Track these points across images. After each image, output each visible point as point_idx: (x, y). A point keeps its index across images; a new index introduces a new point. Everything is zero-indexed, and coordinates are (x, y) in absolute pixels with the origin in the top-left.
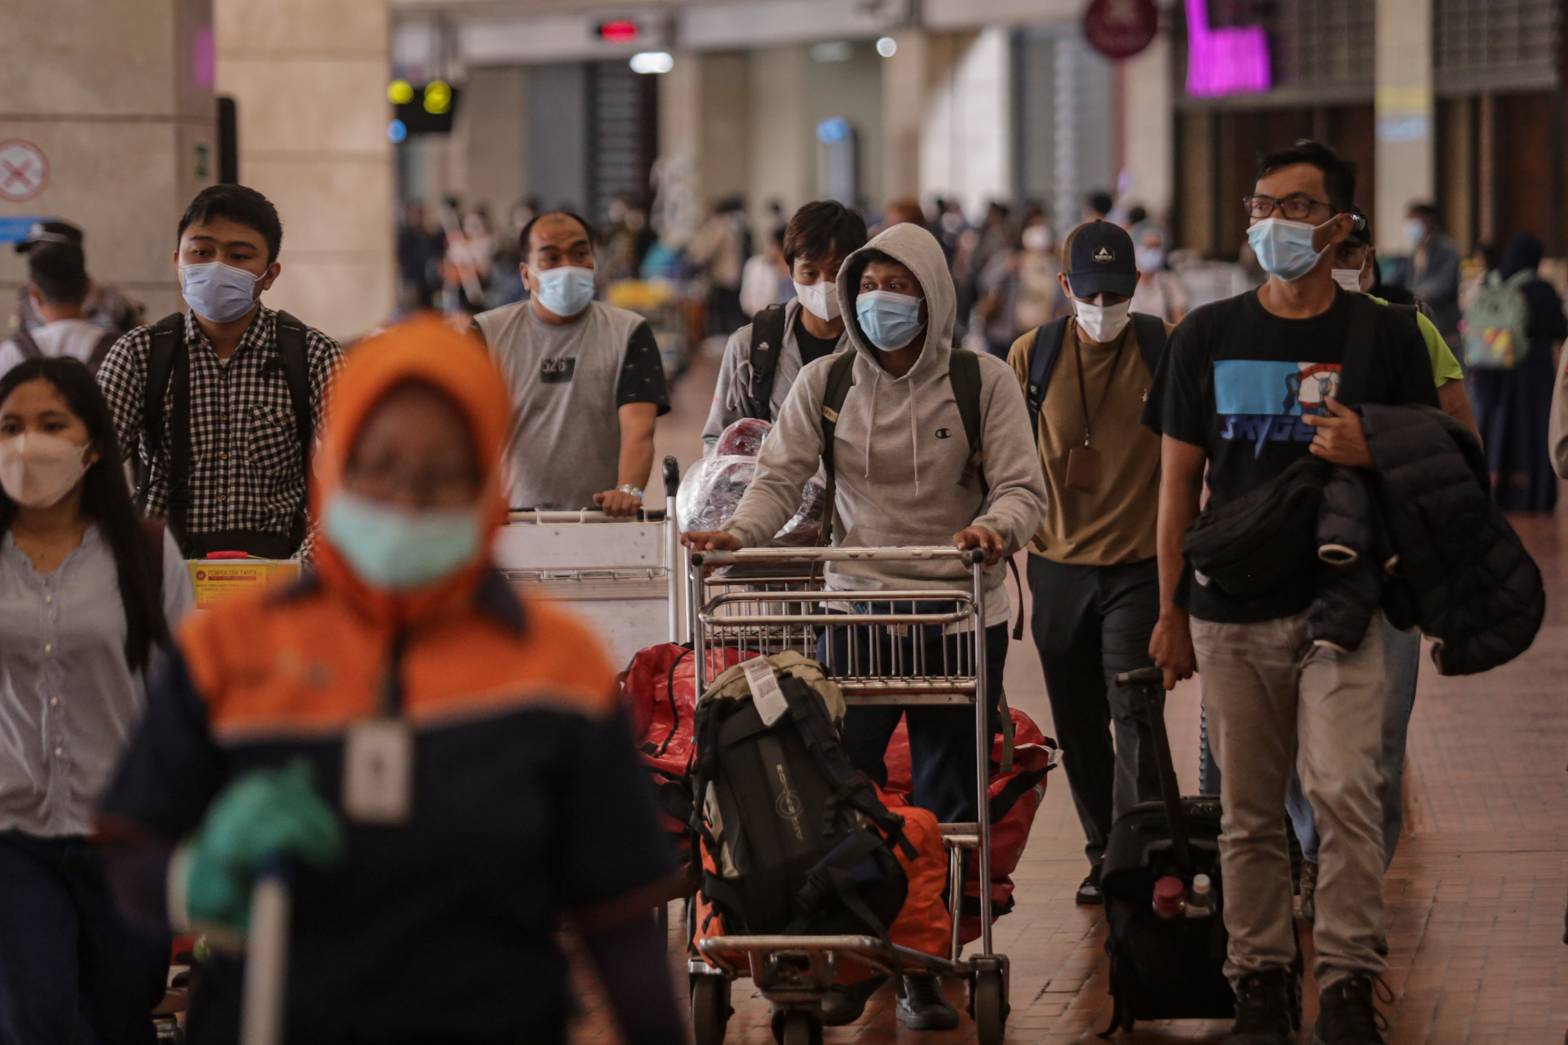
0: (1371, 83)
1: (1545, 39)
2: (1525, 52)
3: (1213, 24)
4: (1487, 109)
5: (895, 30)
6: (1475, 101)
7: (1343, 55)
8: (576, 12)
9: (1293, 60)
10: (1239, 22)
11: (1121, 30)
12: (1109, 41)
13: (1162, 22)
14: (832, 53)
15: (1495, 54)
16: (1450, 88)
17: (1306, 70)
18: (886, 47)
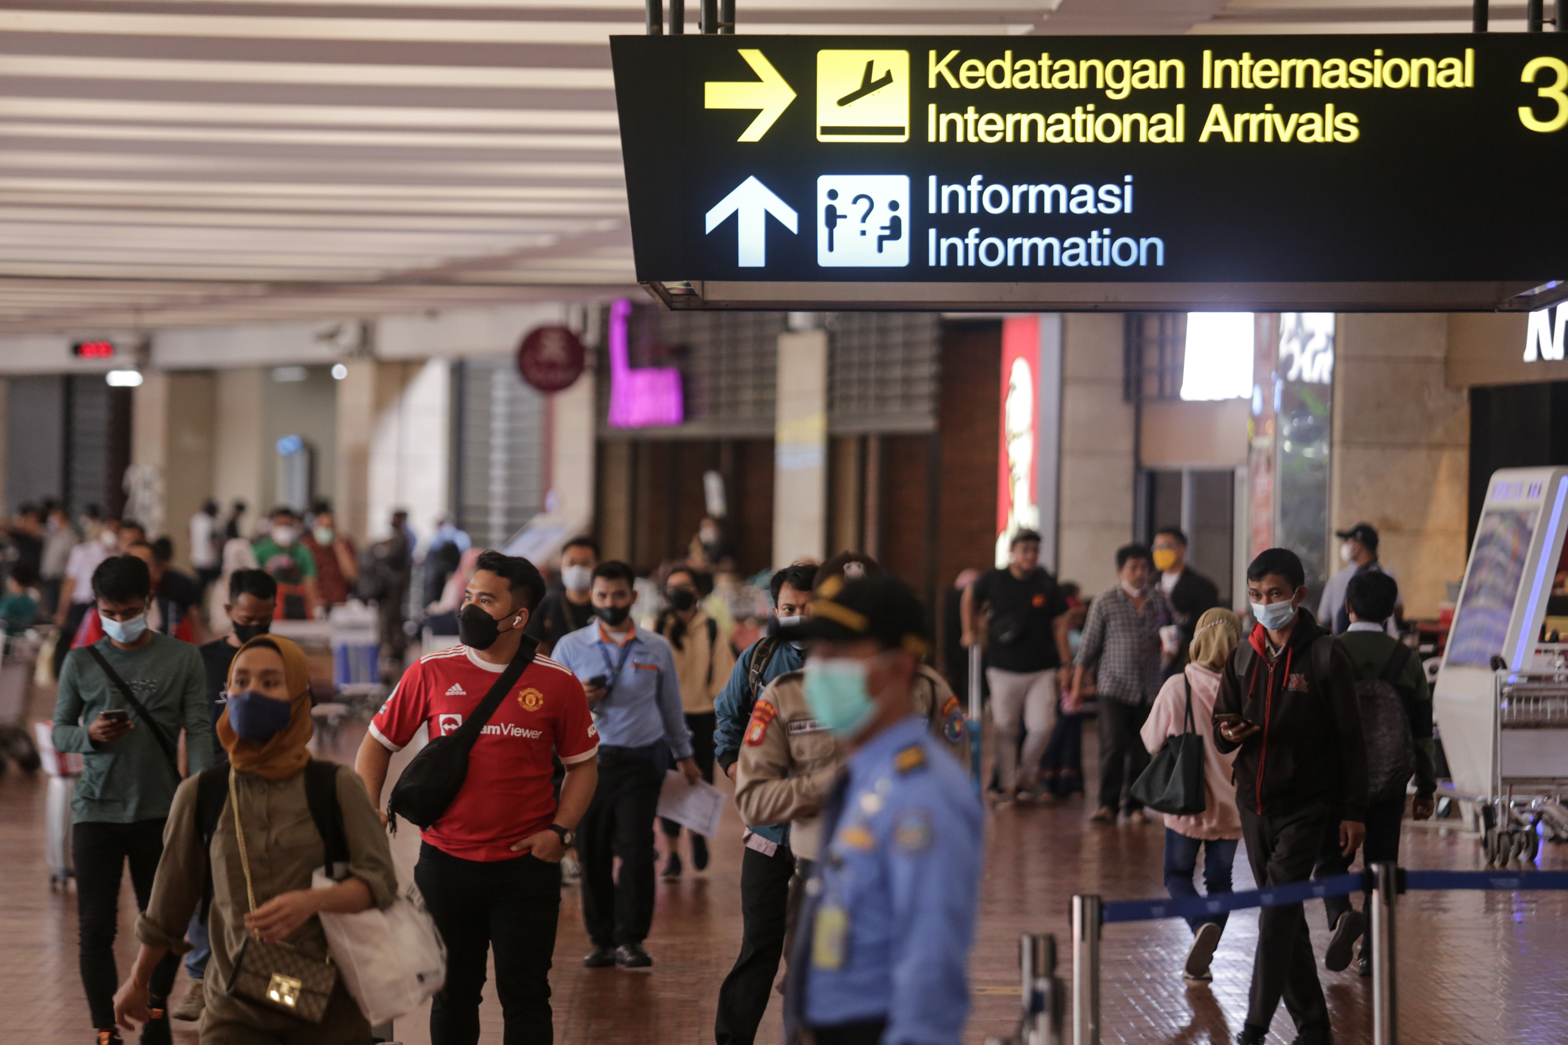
0: (772, 421)
1: (926, 388)
2: (907, 399)
3: (633, 364)
4: (873, 447)
5: (348, 358)
6: (863, 440)
7: (748, 395)
8: (59, 332)
9: (704, 399)
10: (657, 363)
11: (552, 366)
12: (540, 376)
13: (590, 360)
14: (294, 375)
15: (882, 400)
16: (841, 429)
17: (715, 408)
18: (339, 372)
